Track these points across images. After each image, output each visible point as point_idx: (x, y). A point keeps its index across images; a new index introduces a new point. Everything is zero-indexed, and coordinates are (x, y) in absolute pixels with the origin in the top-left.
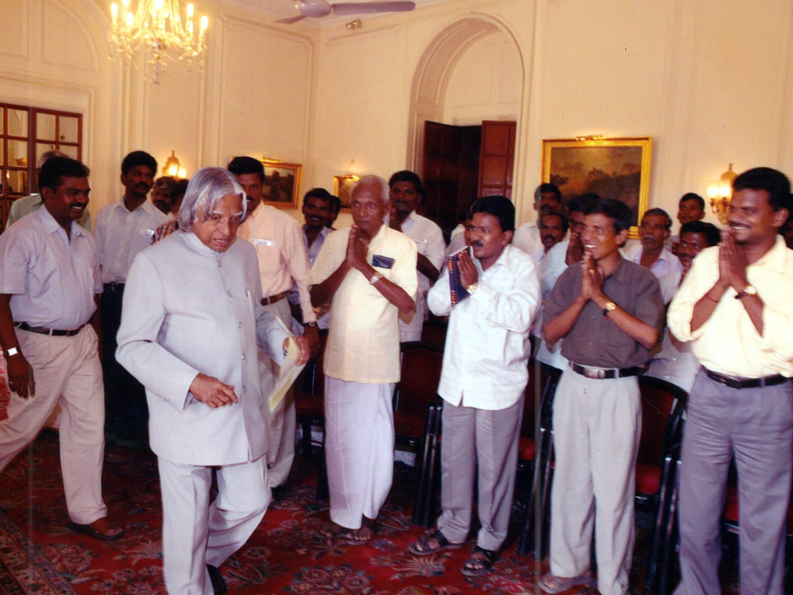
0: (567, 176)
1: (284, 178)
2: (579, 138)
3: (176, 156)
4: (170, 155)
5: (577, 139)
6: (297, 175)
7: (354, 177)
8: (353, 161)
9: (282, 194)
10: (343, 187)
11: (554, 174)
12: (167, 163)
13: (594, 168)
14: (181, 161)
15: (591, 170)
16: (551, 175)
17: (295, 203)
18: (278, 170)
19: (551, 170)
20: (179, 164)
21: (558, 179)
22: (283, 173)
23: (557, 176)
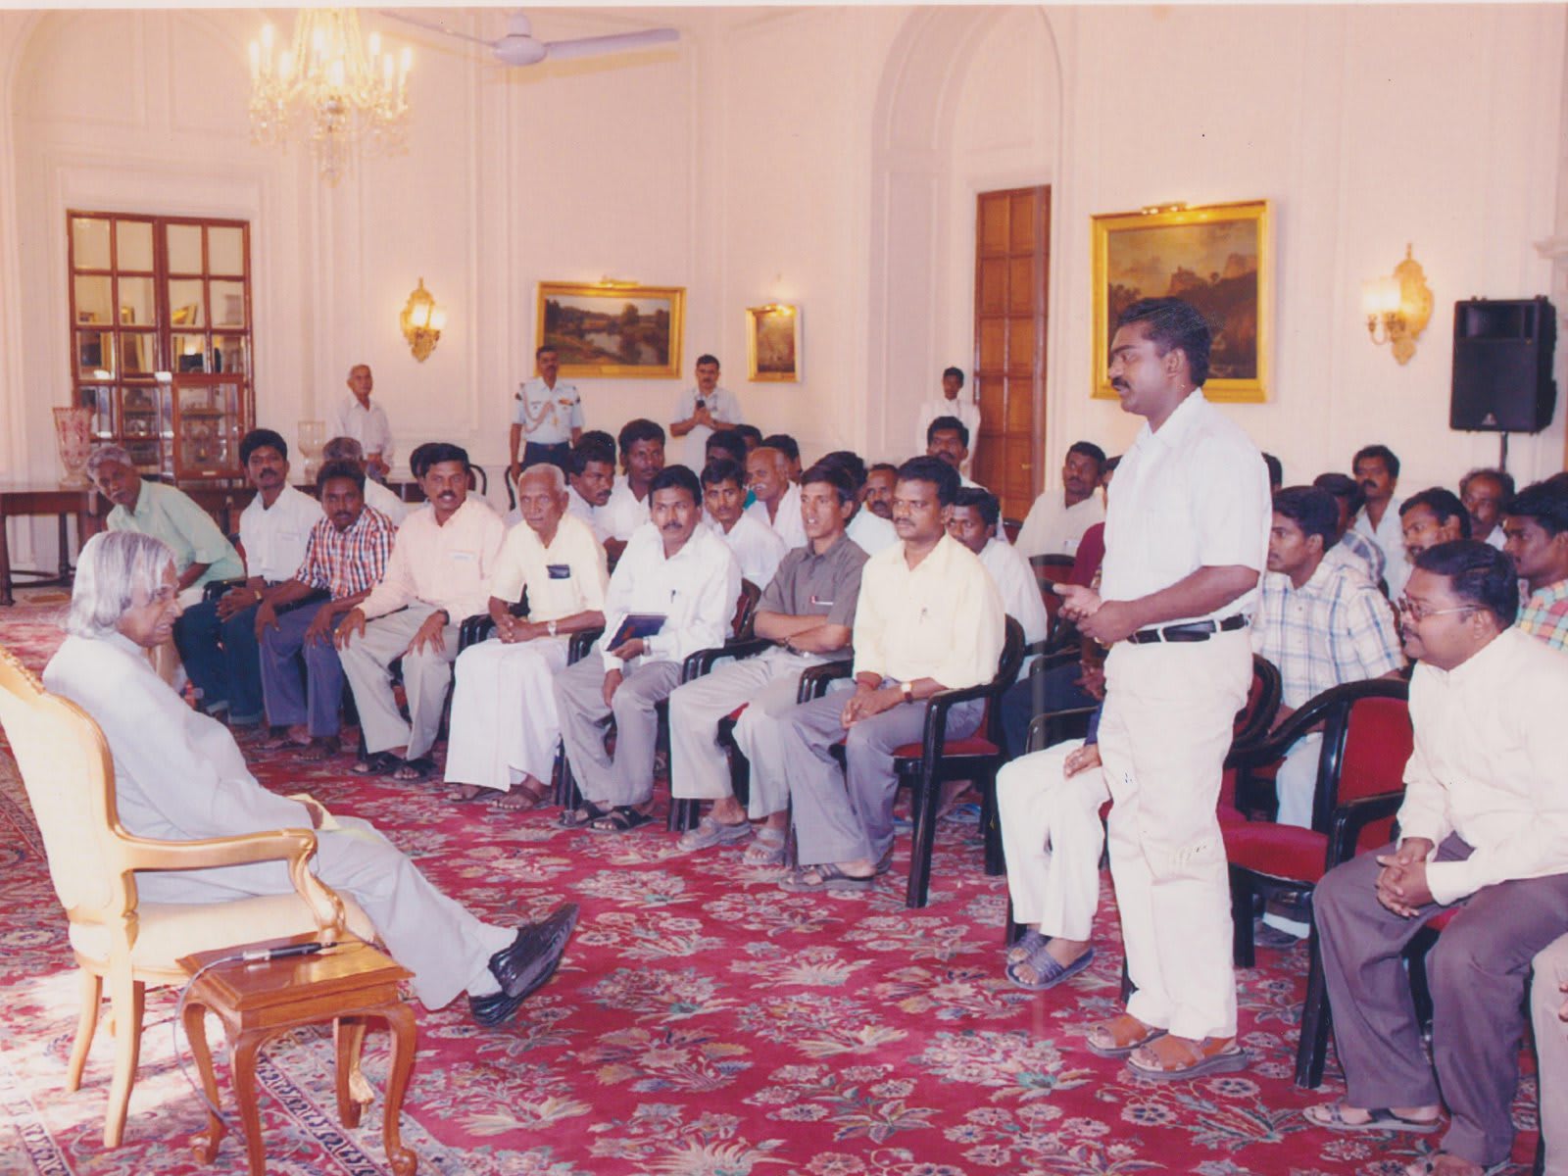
0: (1137, 286)
1: (648, 318)
2: (1148, 209)
3: (427, 287)
4: (415, 286)
5: (1145, 212)
6: (674, 309)
7: (779, 307)
8: (779, 277)
9: (647, 351)
10: (764, 330)
11: (1115, 284)
12: (409, 302)
13: (1180, 269)
14: (436, 297)
15: (1175, 271)
16: (1110, 286)
17: (674, 367)
18: (637, 302)
19: (1109, 277)
20: (432, 303)
21: (1122, 293)
22: (646, 307)
23: (1121, 287)
